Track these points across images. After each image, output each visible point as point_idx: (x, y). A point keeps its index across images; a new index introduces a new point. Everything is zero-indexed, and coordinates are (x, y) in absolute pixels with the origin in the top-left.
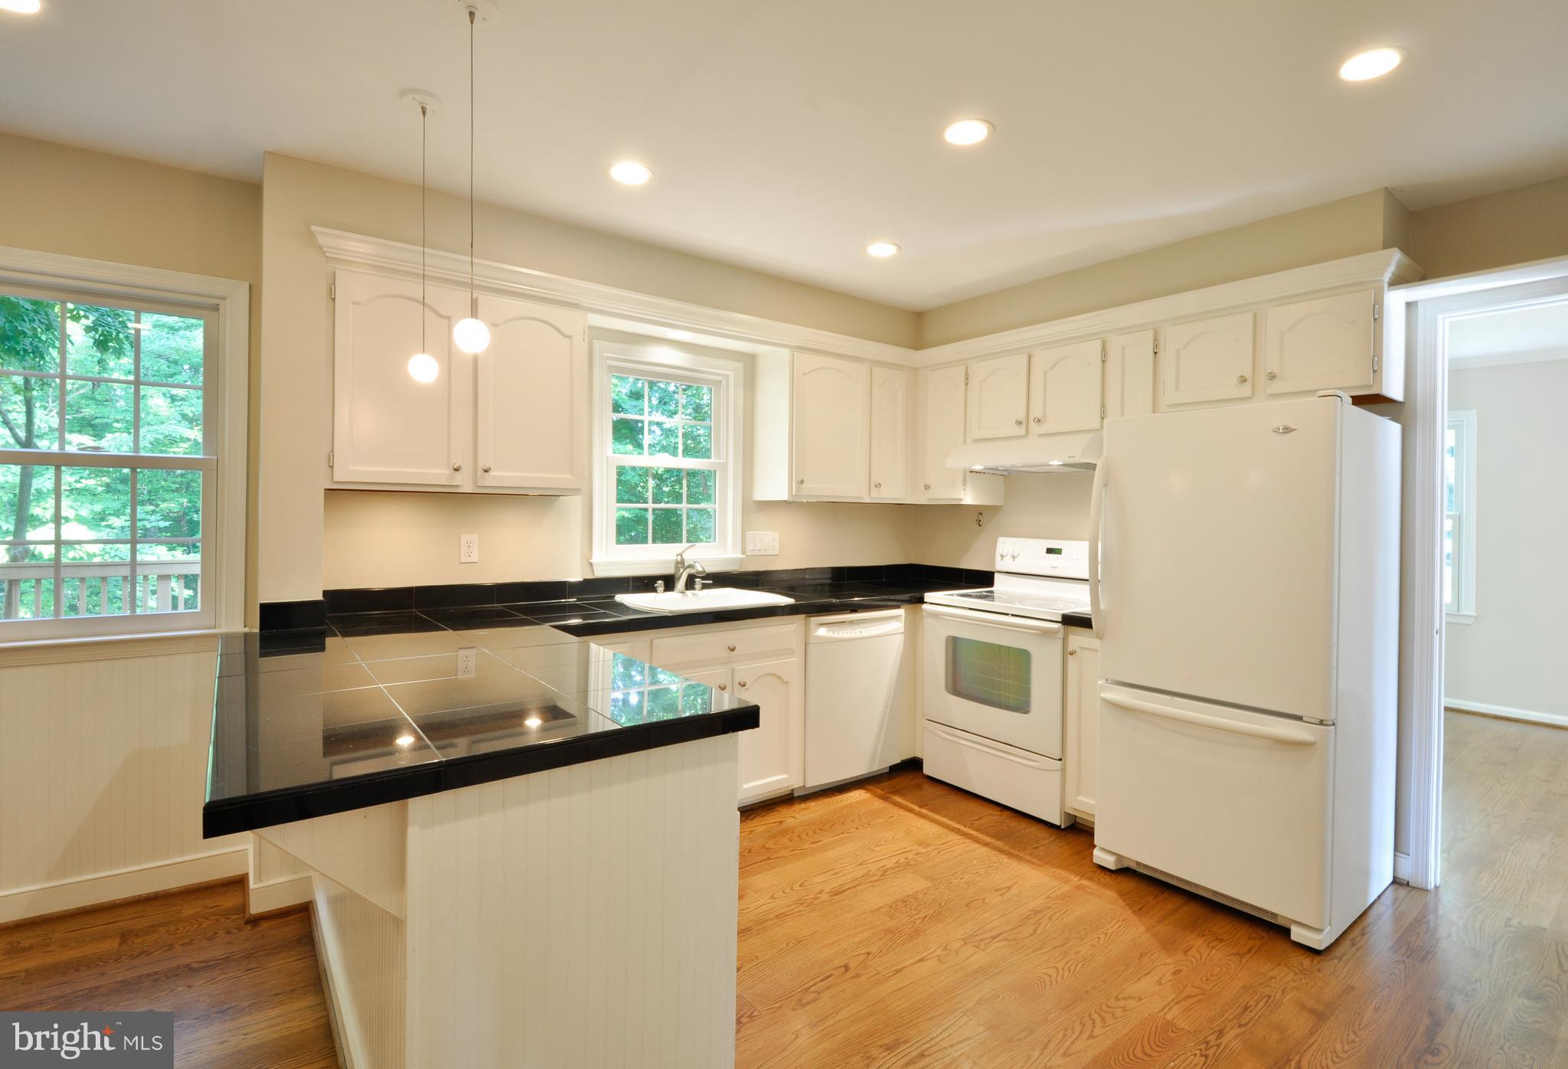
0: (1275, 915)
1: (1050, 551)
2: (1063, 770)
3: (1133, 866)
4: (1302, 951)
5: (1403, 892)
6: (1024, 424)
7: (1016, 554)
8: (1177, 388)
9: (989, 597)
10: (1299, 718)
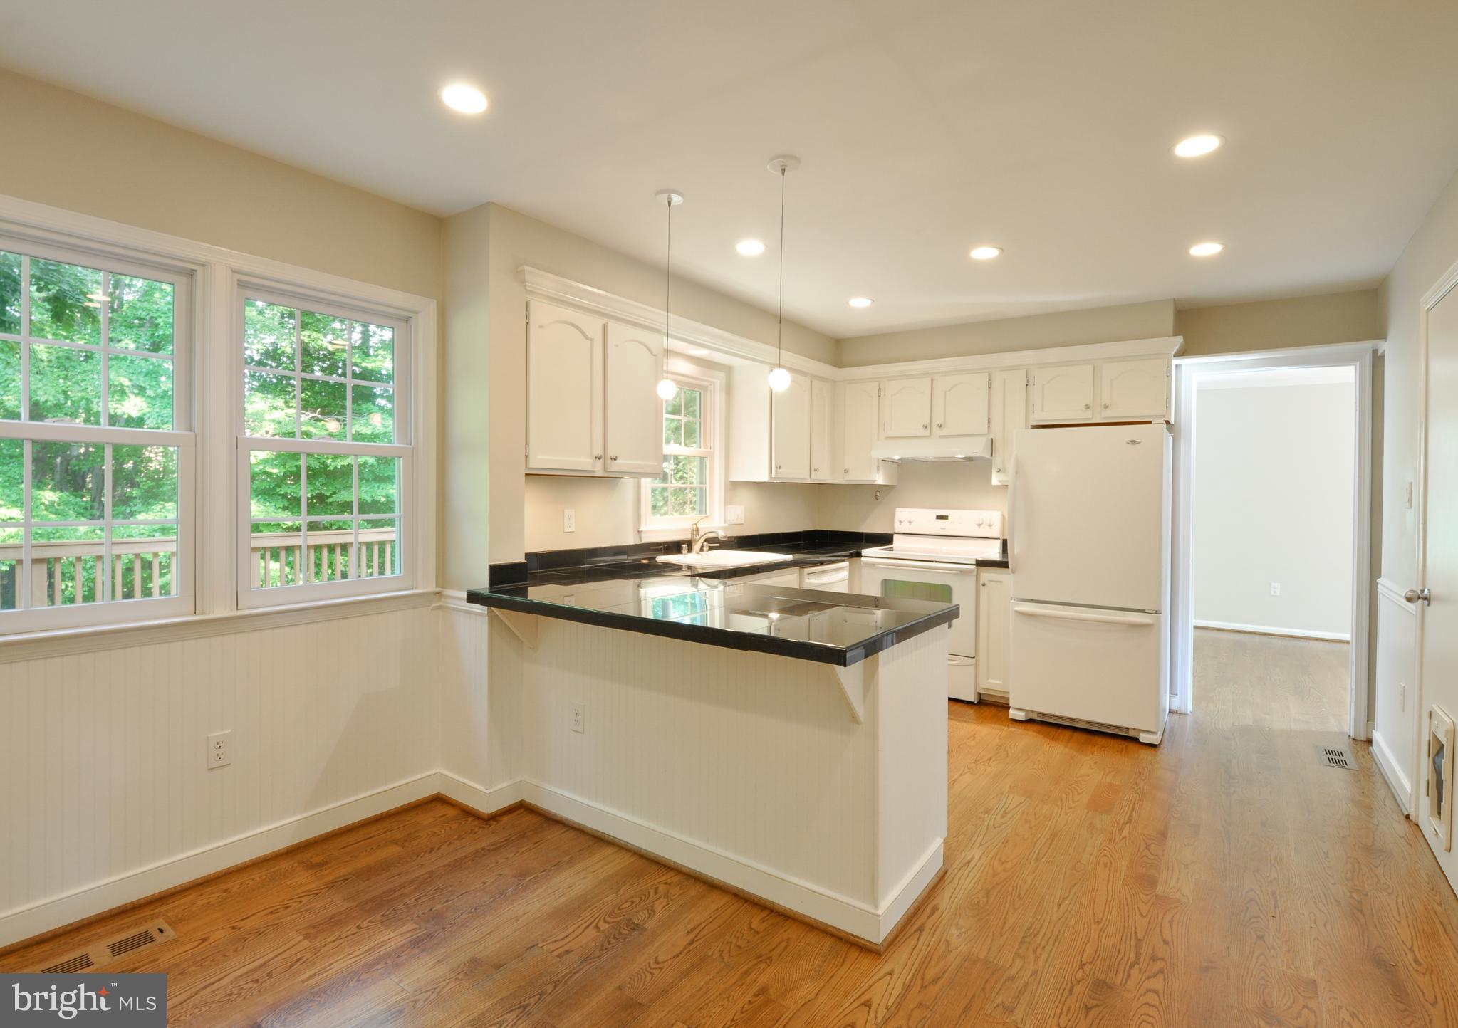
0: (1127, 729)
1: (939, 517)
2: (977, 665)
3: (1035, 717)
4: (1147, 747)
5: (1176, 717)
6: (929, 428)
7: (912, 520)
8: (1042, 410)
9: (891, 549)
10: (1143, 611)
